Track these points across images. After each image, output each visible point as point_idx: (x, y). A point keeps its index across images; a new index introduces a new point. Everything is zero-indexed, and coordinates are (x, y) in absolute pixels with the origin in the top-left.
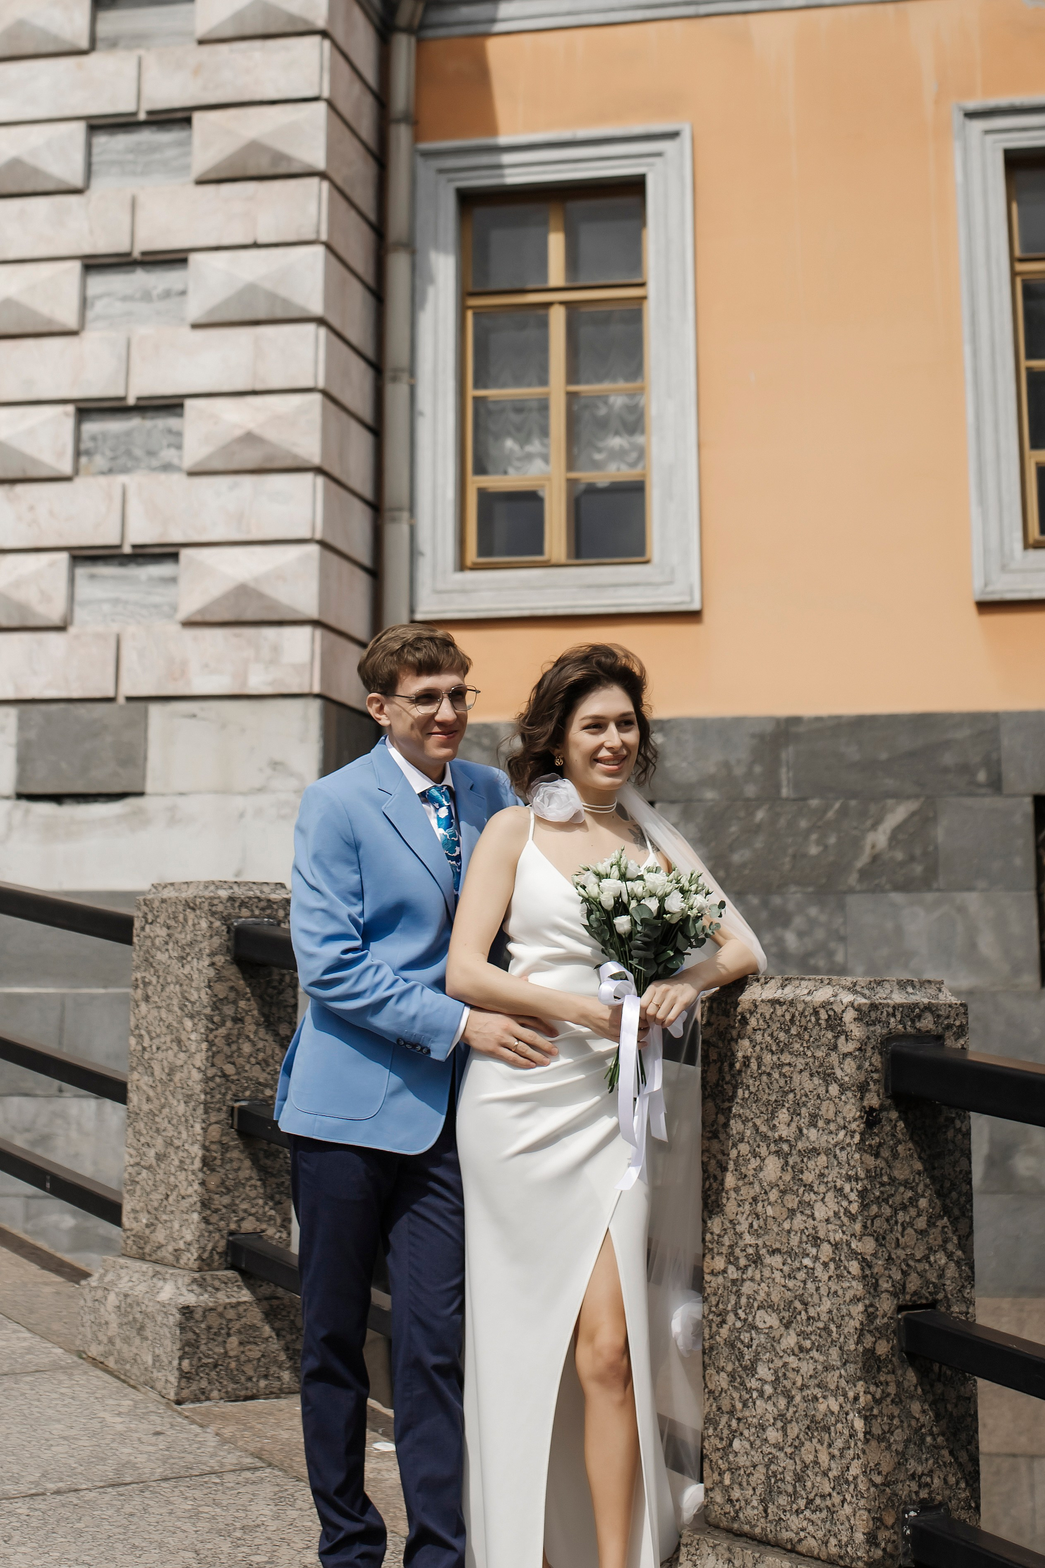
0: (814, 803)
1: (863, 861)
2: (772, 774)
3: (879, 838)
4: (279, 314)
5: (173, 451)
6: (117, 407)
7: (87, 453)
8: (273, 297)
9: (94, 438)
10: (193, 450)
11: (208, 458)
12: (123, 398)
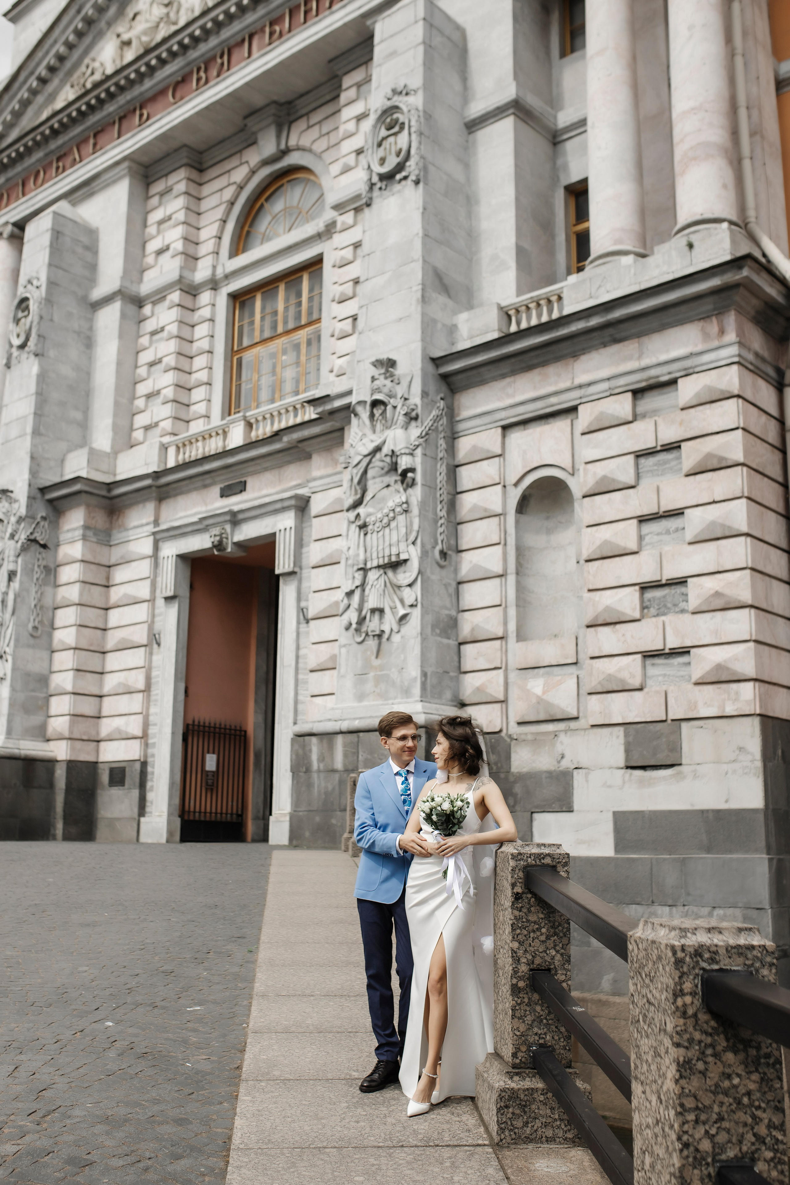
4: (728, 534)
5: (684, 603)
6: (657, 585)
7: (647, 607)
8: (723, 526)
9: (649, 600)
10: (693, 602)
11: (700, 605)
12: (660, 580)
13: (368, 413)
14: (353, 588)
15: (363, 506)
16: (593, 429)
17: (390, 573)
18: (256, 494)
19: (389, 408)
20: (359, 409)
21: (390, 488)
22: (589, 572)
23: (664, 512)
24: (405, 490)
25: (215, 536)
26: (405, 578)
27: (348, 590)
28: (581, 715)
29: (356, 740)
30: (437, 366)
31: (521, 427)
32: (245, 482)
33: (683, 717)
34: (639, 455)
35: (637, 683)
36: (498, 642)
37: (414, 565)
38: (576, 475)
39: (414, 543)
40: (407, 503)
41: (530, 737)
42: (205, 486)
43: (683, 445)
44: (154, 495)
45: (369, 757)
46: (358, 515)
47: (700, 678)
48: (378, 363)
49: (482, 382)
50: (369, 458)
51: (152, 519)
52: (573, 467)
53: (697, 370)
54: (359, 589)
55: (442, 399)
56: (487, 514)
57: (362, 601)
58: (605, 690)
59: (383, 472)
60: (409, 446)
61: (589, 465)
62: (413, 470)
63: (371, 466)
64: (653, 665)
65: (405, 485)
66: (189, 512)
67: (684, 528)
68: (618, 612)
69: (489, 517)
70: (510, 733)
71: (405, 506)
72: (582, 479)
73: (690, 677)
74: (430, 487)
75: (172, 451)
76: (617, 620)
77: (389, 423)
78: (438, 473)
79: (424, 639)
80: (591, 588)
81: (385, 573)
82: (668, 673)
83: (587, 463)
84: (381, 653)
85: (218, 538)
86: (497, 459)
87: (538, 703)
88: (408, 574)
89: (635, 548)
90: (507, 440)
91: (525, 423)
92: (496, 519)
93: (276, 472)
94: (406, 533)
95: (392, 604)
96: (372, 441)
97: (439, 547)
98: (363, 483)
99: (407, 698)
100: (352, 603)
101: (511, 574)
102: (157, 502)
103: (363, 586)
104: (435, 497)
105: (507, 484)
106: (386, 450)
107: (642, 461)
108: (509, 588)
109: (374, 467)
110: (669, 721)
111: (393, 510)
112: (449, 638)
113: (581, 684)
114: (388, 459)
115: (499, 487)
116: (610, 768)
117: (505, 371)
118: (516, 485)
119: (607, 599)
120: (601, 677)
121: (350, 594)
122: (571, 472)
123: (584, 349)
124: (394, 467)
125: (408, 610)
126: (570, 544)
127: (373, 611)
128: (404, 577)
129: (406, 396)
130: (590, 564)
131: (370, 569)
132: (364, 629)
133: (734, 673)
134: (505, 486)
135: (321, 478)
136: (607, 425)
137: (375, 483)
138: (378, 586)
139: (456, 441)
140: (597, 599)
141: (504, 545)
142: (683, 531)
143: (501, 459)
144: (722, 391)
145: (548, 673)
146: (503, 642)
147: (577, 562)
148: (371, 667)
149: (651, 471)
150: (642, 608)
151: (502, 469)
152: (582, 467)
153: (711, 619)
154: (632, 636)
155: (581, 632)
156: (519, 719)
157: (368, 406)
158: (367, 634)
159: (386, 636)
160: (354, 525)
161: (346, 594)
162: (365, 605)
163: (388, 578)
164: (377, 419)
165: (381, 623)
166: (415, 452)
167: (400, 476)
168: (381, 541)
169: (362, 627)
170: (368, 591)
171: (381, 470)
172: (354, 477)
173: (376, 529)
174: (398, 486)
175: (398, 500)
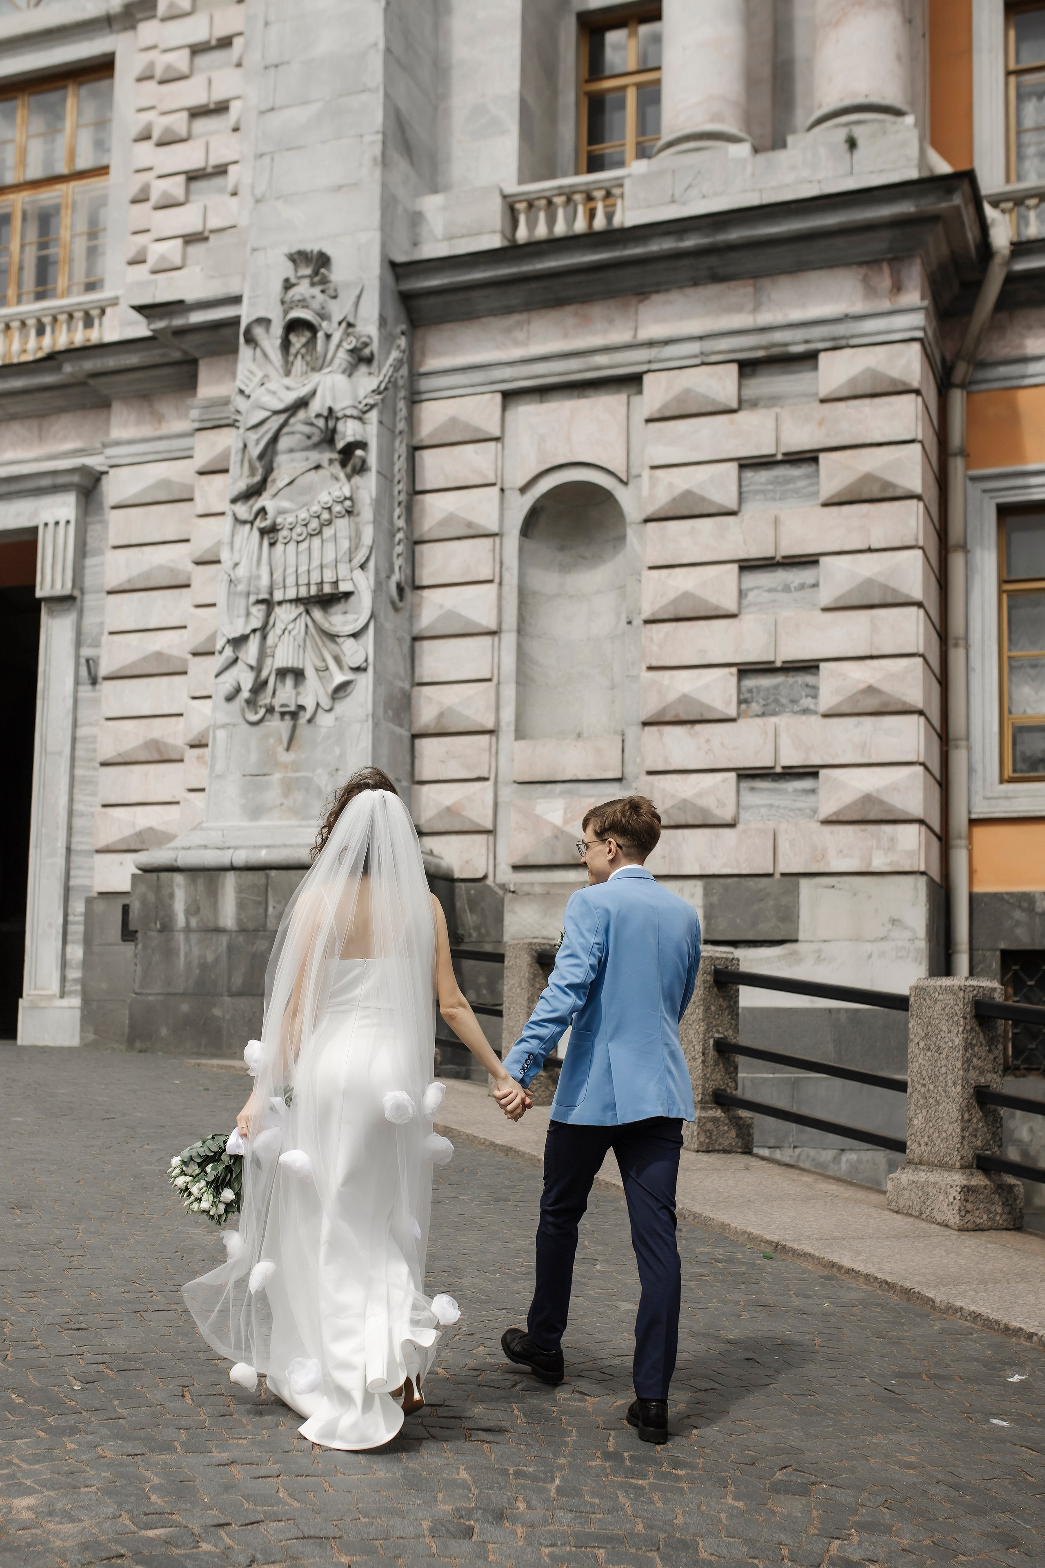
4: (890, 600)
5: (810, 700)
6: (766, 669)
7: (746, 701)
8: (885, 588)
9: (750, 691)
10: (827, 699)
11: (839, 704)
12: (773, 662)
13: (278, 342)
14: (247, 631)
15: (266, 495)
16: (668, 414)
17: (317, 614)
19: (320, 335)
20: (259, 332)
21: (321, 472)
22: (652, 640)
23: (784, 557)
24: (349, 477)
26: (345, 623)
27: (236, 634)
29: (264, 881)
30: (398, 278)
31: (537, 397)
33: (802, 871)
34: (747, 464)
35: (727, 815)
36: (486, 737)
37: (364, 602)
38: (631, 485)
39: (362, 567)
40: (351, 499)
41: (538, 889)
43: (822, 457)
46: (263, 511)
47: (835, 814)
48: (299, 258)
49: (471, 316)
50: (283, 417)
52: (628, 471)
53: (853, 342)
54: (258, 634)
55: (403, 333)
56: (474, 532)
57: (262, 655)
58: (672, 823)
59: (310, 442)
60: (357, 404)
61: (660, 473)
62: (363, 445)
63: (286, 430)
64: (753, 789)
65: (349, 469)
67: (815, 585)
68: (702, 704)
69: (476, 537)
70: (499, 881)
71: (348, 503)
72: (645, 492)
73: (815, 811)
74: (385, 477)
76: (698, 718)
77: (320, 361)
78: (396, 456)
79: (376, 725)
80: (654, 663)
81: (308, 612)
82: (777, 803)
83: (653, 468)
84: (294, 742)
86: (492, 445)
87: (556, 837)
88: (350, 617)
89: (733, 608)
90: (510, 415)
91: (541, 392)
92: (488, 542)
93: (35, 423)
94: (350, 549)
95: (320, 664)
96: (288, 388)
97: (396, 577)
98: (267, 458)
100: (241, 655)
101: (509, 631)
103: (263, 630)
104: (392, 496)
105: (505, 487)
106: (316, 406)
107: (749, 474)
108: (504, 653)
109: (293, 433)
110: (777, 877)
111: (329, 509)
112: (401, 726)
114: (321, 423)
115: (496, 490)
117: (515, 302)
118: (523, 490)
119: (685, 684)
121: (238, 642)
122: (624, 477)
123: (659, 284)
124: (329, 438)
125: (349, 676)
126: (598, 592)
127: (282, 673)
128: (341, 621)
129: (351, 319)
130: (654, 626)
131: (280, 603)
132: (265, 699)
133: (891, 809)
134: (502, 490)
135: (129, 442)
136: (694, 410)
137: (293, 460)
138: (294, 633)
139: (418, 406)
140: (667, 682)
141: (500, 584)
142: (815, 589)
143: (499, 445)
144: (893, 381)
145: (569, 792)
146: (494, 739)
147: (629, 623)
148: (277, 764)
149: (763, 492)
150: (740, 702)
151: (499, 463)
152: (646, 473)
153: (856, 726)
154: (722, 744)
155: (632, 732)
156: (517, 861)
157: (277, 329)
158: (270, 710)
159: (308, 715)
160: (248, 526)
161: (229, 641)
162: (269, 661)
163: (313, 621)
164: (298, 353)
165: (298, 694)
166: (367, 416)
167: (340, 452)
168: (304, 558)
169: (262, 696)
170: (277, 640)
171: (304, 438)
172: (250, 445)
173: (295, 537)
174: (337, 469)
175: (337, 493)
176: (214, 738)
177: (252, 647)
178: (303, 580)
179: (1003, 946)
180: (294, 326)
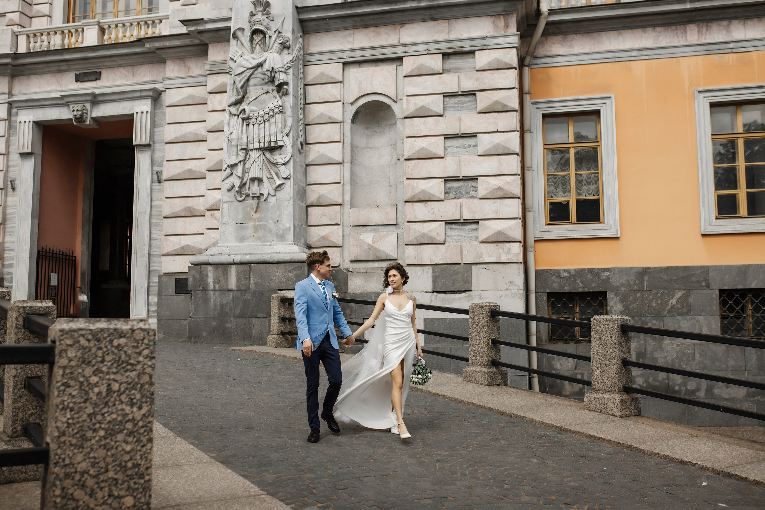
0: (654, 291)
1: (669, 307)
2: (642, 283)
3: (674, 301)
4: (506, 153)
5: (474, 192)
6: (456, 179)
7: (448, 192)
8: (504, 147)
9: (449, 188)
10: (482, 192)
11: (487, 194)
12: (459, 177)
13: (248, 38)
14: (237, 162)
15: (244, 104)
16: (413, 74)
17: (268, 154)
18: (111, 84)
19: (267, 36)
20: (239, 33)
21: (269, 94)
22: (408, 167)
23: (462, 134)
24: (281, 97)
25: (77, 110)
26: (280, 159)
27: (232, 163)
28: (399, 257)
29: (248, 269)
30: (298, 13)
31: (358, 65)
32: (100, 72)
33: (473, 262)
34: (446, 95)
35: (441, 239)
36: (339, 207)
37: (289, 150)
38: (398, 103)
39: (287, 135)
40: (282, 106)
41: (362, 271)
42: (60, 71)
43: (478, 93)
44: (9, 71)
45: (259, 281)
46: (244, 110)
47: (485, 239)
48: (257, 3)
49: (328, 30)
50: (252, 70)
51: (6, 90)
52: (397, 97)
53: (489, 47)
54: (242, 163)
55: (301, 37)
56: (331, 121)
57: (244, 172)
58: (419, 243)
59: (264, 82)
60: (284, 66)
61: (411, 98)
62: (286, 84)
63: (253, 76)
64: (451, 229)
65: (281, 93)
66: (43, 90)
67: (476, 145)
68: (430, 194)
69: (331, 123)
70: (345, 267)
71: (280, 108)
72: (405, 106)
73: (477, 238)
74: (295, 97)
75: (22, 40)
76: (428, 199)
77: (267, 47)
78: (299, 88)
79: (294, 202)
80: (410, 177)
81: (263, 154)
82: (461, 234)
83: (407, 96)
85: (80, 113)
86: (339, 84)
87: (370, 249)
88: (282, 156)
89: (441, 154)
90: (346, 72)
91: (360, 63)
92: (338, 125)
93: (130, 69)
94: (282, 127)
95: (270, 176)
96: (253, 58)
97: (300, 139)
98: (244, 88)
99: (282, 241)
100: (234, 172)
101: (347, 163)
102: (10, 78)
103: (244, 161)
104: (298, 105)
105: (344, 102)
106: (266, 66)
107: (447, 99)
108: (345, 172)
109: (256, 78)
110: (462, 264)
111: (273, 110)
112: (303, 202)
113: (399, 238)
114: (269, 73)
115: (341, 103)
116: (421, 292)
117: (348, 25)
118: (352, 104)
119: (422, 185)
120: (417, 235)
121: (233, 166)
122: (395, 99)
123: (409, 20)
124: (272, 80)
125: (282, 181)
126: (383, 147)
127: (253, 180)
128: (278, 158)
129: (281, 31)
130: (409, 161)
131: (251, 150)
132: (245, 191)
133: (509, 237)
134: (343, 104)
135: (175, 78)
136: (425, 73)
137: (256, 89)
138: (258, 163)
139: (307, 67)
140: (415, 185)
141: (343, 143)
142: (476, 147)
143: (342, 85)
144: (506, 63)
145: (374, 230)
146: (342, 208)
147: (399, 160)
148: (251, 219)
149: (453, 107)
150: (446, 193)
151: (342, 92)
152: (405, 98)
153: (493, 203)
154: (439, 210)
155: (400, 205)
156: (353, 258)
157: (248, 33)
158: (248, 195)
159: (265, 198)
160: (236, 117)
161: (228, 166)
162: (247, 174)
163: (266, 158)
164: (257, 43)
165: (260, 189)
166: (288, 71)
167: (276, 86)
168: (262, 131)
169: (243, 190)
170: (250, 166)
171: (261, 80)
172: (237, 82)
173: (258, 122)
174: (275, 93)
175: (276, 104)
176: (223, 207)
177: (240, 168)
178: (262, 140)
179: (548, 291)
180: (255, 32)
